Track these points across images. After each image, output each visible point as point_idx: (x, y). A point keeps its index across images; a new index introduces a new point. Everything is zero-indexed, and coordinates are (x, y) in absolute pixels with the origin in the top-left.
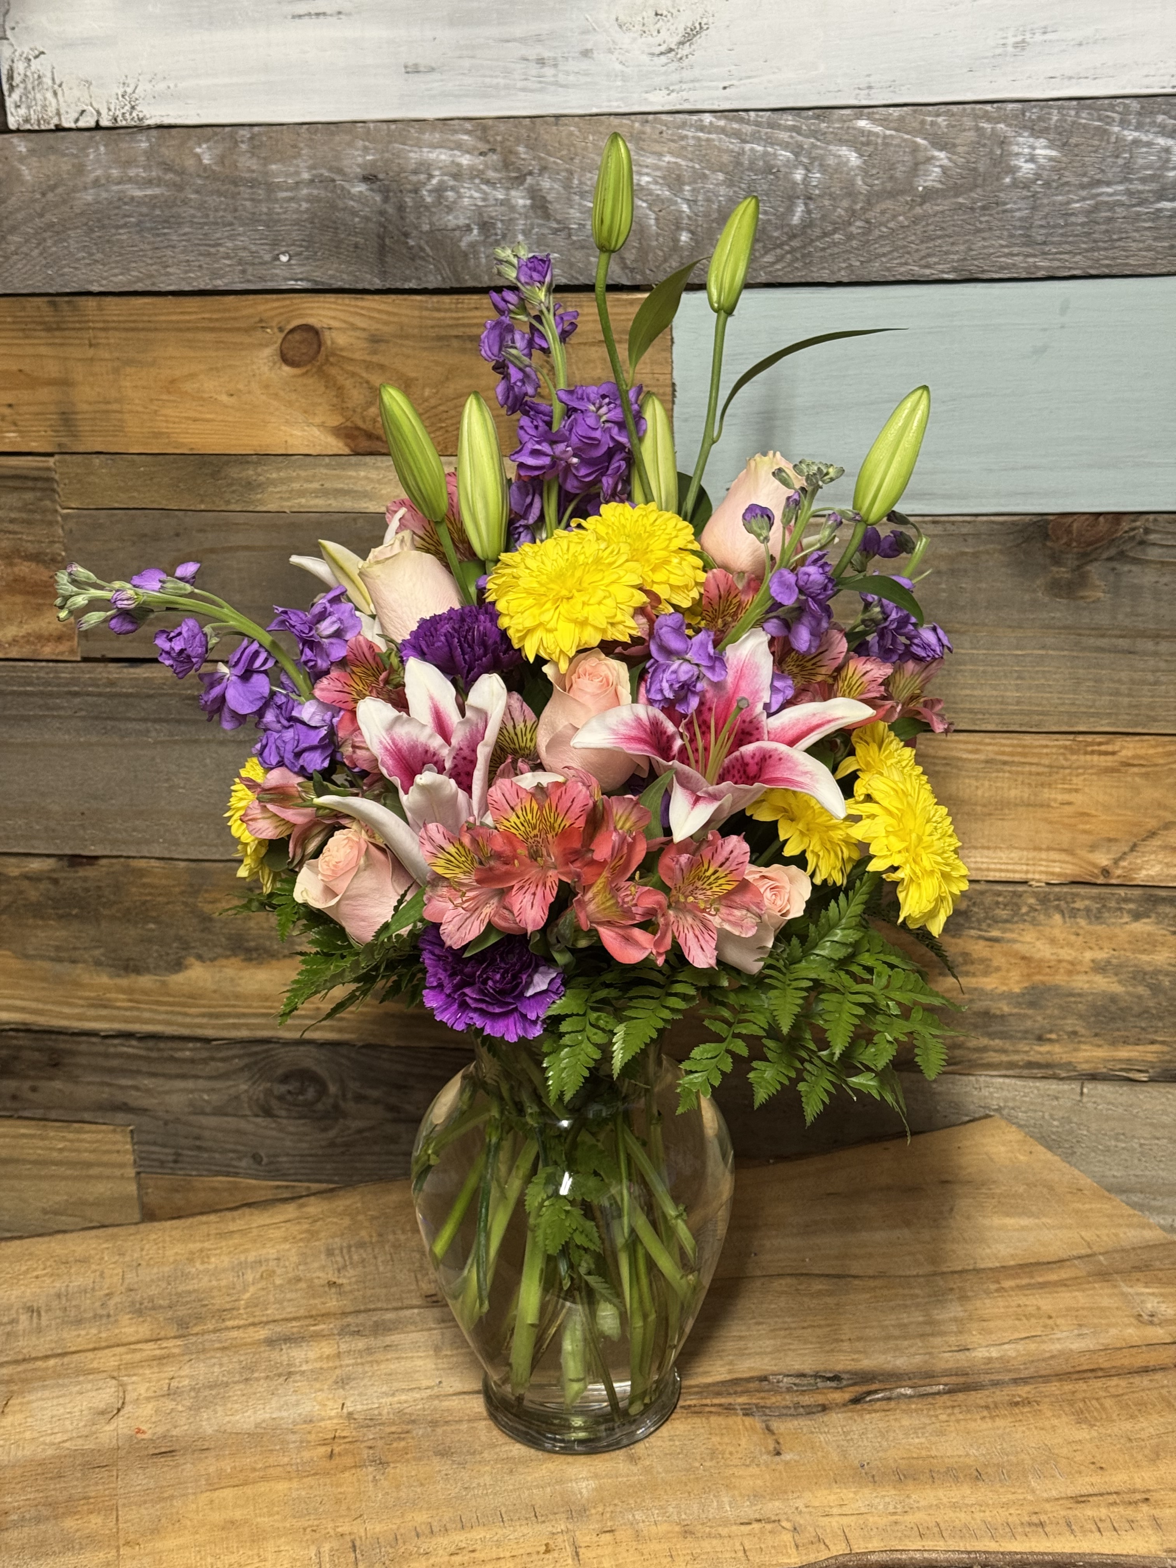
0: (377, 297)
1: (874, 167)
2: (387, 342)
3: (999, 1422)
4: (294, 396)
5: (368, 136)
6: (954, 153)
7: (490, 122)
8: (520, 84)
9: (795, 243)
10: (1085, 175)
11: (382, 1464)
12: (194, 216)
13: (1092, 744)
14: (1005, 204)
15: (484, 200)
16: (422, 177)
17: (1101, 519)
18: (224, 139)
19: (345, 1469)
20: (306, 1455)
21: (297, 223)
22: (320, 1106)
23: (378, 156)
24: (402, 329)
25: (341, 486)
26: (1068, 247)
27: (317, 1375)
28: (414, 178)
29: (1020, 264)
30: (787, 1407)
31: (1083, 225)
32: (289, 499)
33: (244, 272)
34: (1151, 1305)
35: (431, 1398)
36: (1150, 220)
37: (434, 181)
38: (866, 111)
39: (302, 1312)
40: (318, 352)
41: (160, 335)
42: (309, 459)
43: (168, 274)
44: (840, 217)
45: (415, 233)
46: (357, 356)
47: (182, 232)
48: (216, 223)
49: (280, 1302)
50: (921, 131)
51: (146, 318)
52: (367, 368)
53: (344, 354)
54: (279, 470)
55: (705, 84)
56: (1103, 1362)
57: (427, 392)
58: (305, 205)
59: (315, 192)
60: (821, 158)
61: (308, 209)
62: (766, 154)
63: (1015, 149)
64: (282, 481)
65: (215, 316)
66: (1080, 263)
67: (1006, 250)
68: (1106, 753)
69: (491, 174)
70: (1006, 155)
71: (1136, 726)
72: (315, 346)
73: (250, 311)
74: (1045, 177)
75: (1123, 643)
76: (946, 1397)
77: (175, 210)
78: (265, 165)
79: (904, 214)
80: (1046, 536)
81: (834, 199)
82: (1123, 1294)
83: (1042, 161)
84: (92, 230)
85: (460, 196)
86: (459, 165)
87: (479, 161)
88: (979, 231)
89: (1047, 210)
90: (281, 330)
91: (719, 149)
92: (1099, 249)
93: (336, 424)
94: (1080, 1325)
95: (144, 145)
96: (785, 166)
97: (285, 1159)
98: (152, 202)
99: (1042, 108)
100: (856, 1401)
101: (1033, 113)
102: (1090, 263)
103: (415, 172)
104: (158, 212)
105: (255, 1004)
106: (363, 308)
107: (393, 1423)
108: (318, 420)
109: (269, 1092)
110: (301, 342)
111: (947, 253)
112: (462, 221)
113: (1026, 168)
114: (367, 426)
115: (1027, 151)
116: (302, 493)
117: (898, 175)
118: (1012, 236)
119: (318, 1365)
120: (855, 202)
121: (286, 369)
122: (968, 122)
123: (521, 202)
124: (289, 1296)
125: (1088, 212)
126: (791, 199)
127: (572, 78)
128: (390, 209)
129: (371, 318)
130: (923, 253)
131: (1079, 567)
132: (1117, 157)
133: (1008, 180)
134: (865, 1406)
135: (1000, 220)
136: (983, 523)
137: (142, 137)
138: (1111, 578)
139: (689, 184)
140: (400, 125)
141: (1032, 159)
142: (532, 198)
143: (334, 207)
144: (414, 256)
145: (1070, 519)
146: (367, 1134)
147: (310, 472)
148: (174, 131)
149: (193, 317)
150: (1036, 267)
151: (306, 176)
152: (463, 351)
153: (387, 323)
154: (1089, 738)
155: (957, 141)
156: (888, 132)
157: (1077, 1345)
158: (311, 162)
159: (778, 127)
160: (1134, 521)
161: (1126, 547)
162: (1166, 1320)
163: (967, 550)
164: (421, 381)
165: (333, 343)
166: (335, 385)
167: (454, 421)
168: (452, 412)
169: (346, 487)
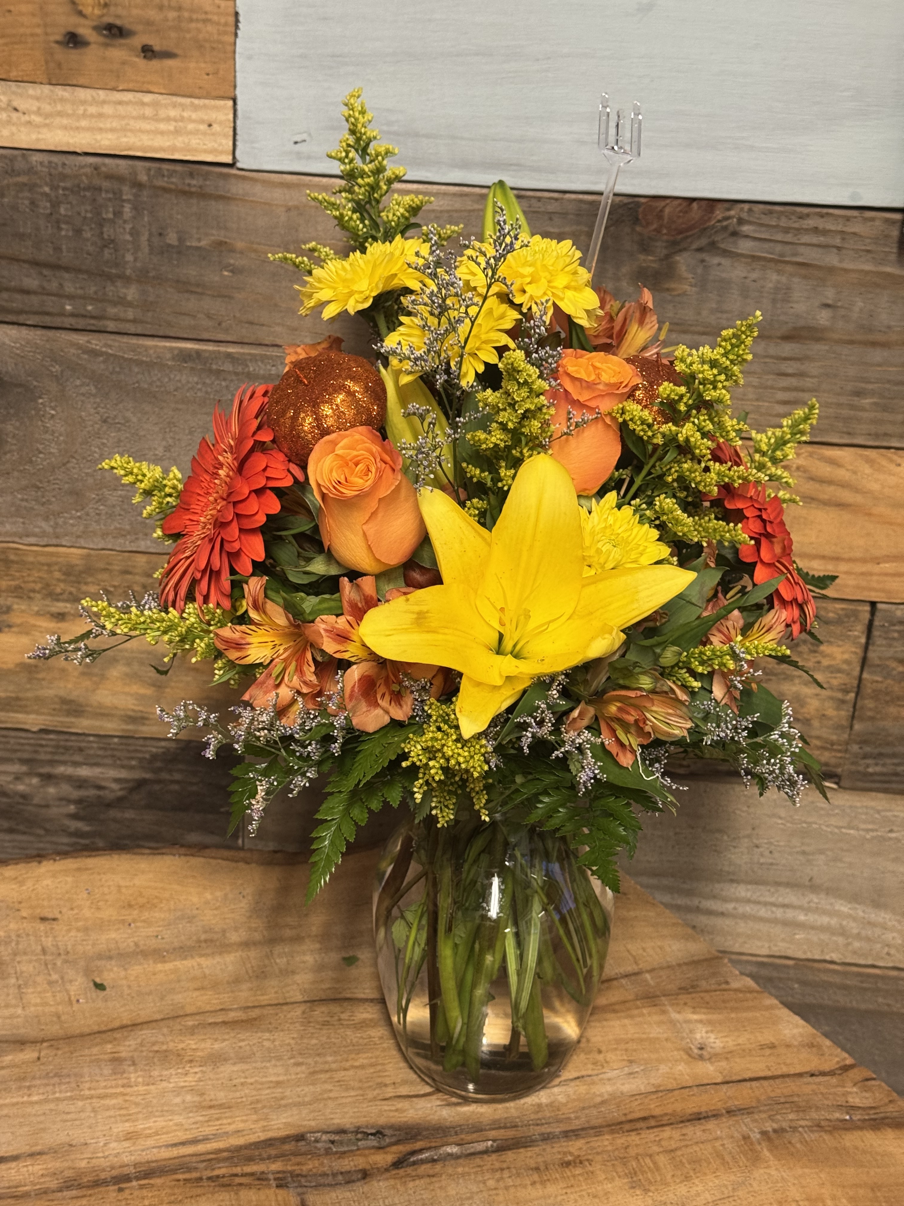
3: (551, 1189)
17: (695, 205)
30: (324, 1175)
34: (701, 1034)
56: (654, 1108)
76: (494, 1156)
80: (636, 221)
82: (673, 1023)
94: (631, 1062)
100: (398, 1164)
131: (667, 257)
134: (409, 1170)
136: (570, 201)
138: (700, 270)
145: (662, 203)
157: (628, 1087)
160: (729, 209)
161: (717, 238)
162: (716, 1055)
163: (552, 230)
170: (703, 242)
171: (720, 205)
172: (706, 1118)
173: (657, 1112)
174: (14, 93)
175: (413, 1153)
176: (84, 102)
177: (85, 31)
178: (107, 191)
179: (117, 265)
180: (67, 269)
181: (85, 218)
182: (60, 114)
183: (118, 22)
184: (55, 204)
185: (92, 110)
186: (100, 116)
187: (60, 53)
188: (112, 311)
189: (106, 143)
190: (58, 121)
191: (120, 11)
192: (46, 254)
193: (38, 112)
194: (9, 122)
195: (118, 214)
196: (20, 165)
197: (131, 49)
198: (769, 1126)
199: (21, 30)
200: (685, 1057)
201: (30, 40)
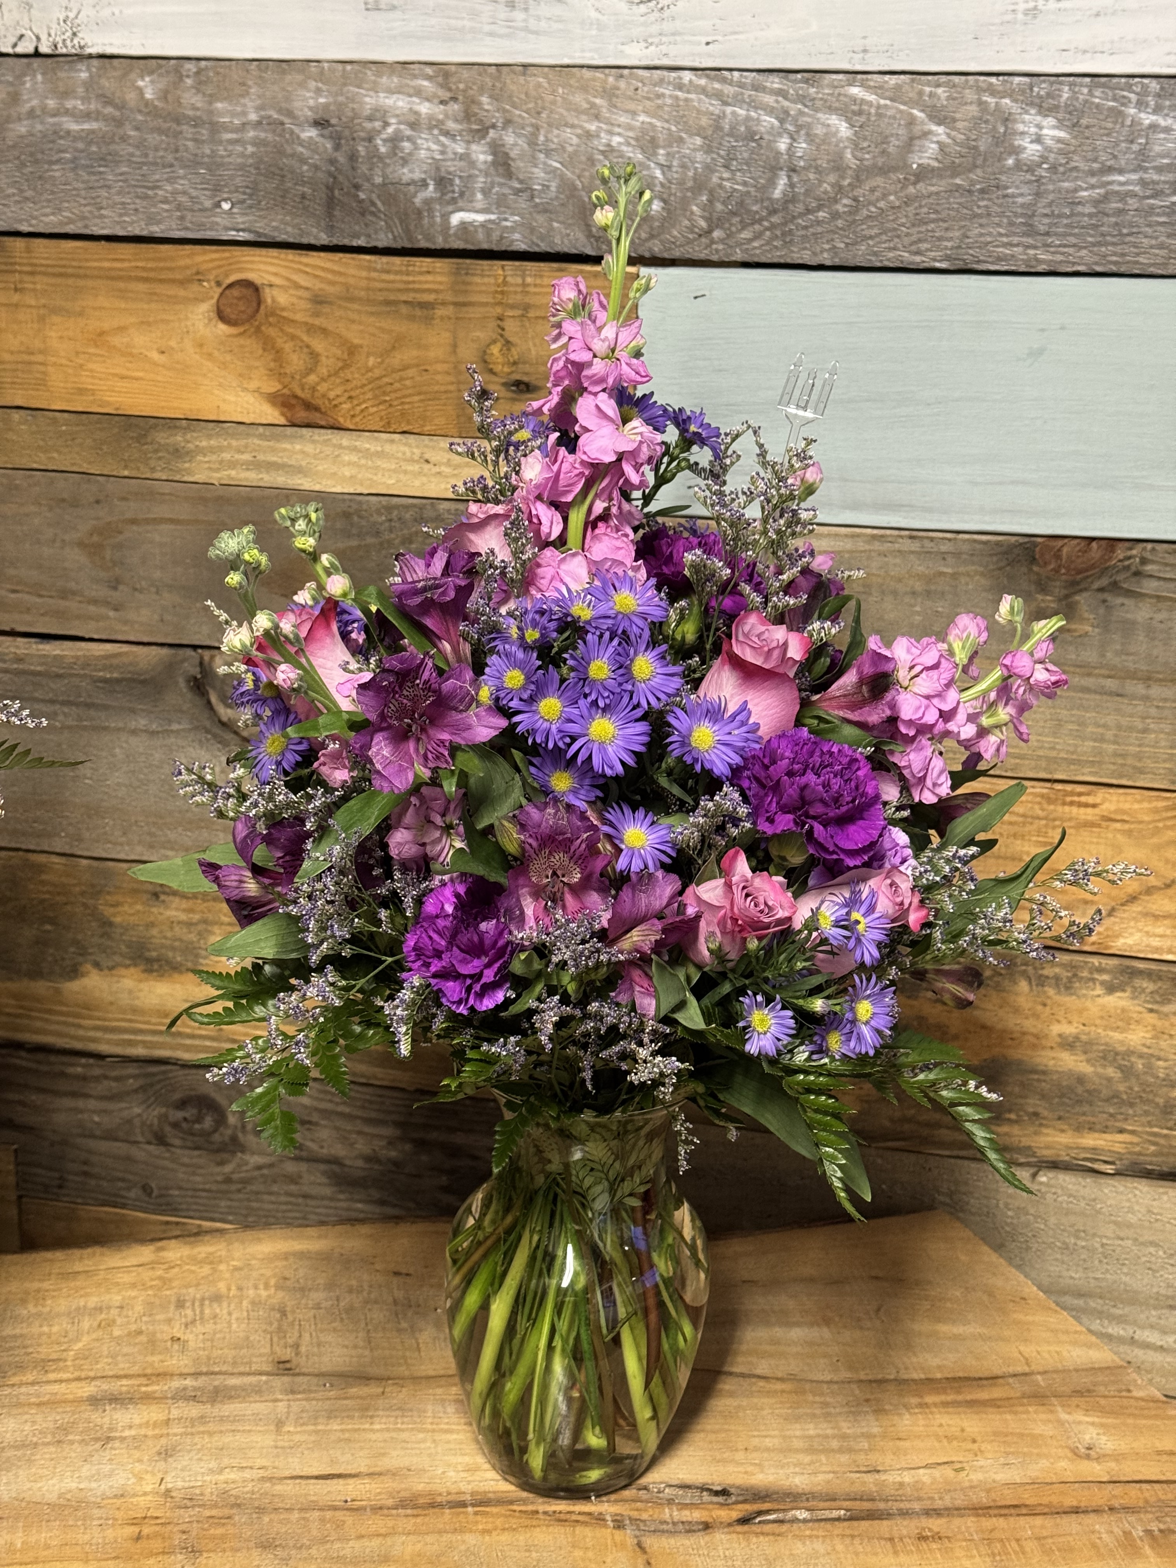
0: (322, 254)
1: (865, 139)
2: (330, 303)
3: (903, 1559)
4: (228, 357)
5: (321, 76)
6: (954, 129)
7: (453, 68)
8: (487, 28)
9: (775, 219)
10: (1095, 160)
11: (194, 1552)
12: (132, 155)
13: (1072, 793)
14: (1007, 188)
15: (443, 153)
16: (377, 124)
17: (1094, 544)
18: (168, 72)
19: (153, 1554)
20: (110, 1534)
21: (242, 167)
22: (216, 1137)
23: (331, 100)
24: (348, 291)
25: (274, 459)
26: (1073, 240)
27: (138, 1442)
28: (368, 125)
29: (1020, 256)
30: (664, 1522)
31: (1090, 215)
32: (218, 470)
33: (182, 218)
36: (1164, 214)
37: (390, 130)
38: (859, 76)
39: (137, 1370)
40: (257, 310)
41: (90, 283)
42: (242, 427)
43: (102, 217)
44: (826, 192)
45: (366, 185)
46: (299, 317)
47: (118, 171)
48: (155, 164)
49: (114, 1356)
50: (918, 102)
51: (74, 264)
52: (308, 331)
53: (285, 314)
54: (209, 437)
55: (687, 38)
56: (1029, 1497)
57: (371, 361)
58: (250, 149)
59: (263, 135)
60: (809, 126)
61: (253, 153)
62: (748, 118)
63: (1021, 127)
64: (212, 450)
65: (150, 265)
66: (1085, 259)
67: (1005, 240)
68: (1086, 805)
69: (451, 125)
70: (1010, 133)
71: (1121, 776)
72: (255, 304)
73: (188, 261)
74: (1051, 160)
75: (1111, 684)
76: (846, 1525)
77: (112, 147)
78: (210, 103)
79: (896, 193)
80: (1033, 560)
81: (820, 173)
82: (1061, 1422)
83: (1049, 142)
84: (23, 165)
85: (417, 148)
86: (417, 113)
87: (438, 111)
88: (976, 216)
89: (1051, 197)
90: (218, 284)
91: (698, 111)
92: (1106, 244)
93: (273, 390)
94: (1007, 1453)
95: (84, 75)
96: (769, 133)
97: (177, 1193)
98: (89, 137)
99: (1052, 84)
100: (743, 1521)
101: (1042, 88)
102: (1096, 259)
103: (370, 119)
104: (94, 148)
105: (154, 1020)
106: (307, 265)
108: (254, 385)
109: (163, 1118)
110: (239, 299)
111: (939, 239)
112: (417, 175)
113: (1032, 150)
114: (305, 395)
115: (1033, 130)
116: (232, 465)
117: (891, 149)
118: (1011, 224)
120: (843, 178)
121: (222, 327)
122: (970, 95)
123: (482, 157)
124: (125, 1350)
125: (1096, 202)
126: (774, 170)
127: (543, 24)
128: (342, 159)
129: (316, 276)
130: (914, 238)
131: (1067, 596)
132: (1132, 142)
133: (1010, 162)
134: (754, 1528)
135: (1000, 206)
136: (965, 541)
137: (82, 66)
138: (1102, 611)
139: (664, 147)
140: (356, 67)
141: (1038, 140)
142: (494, 154)
143: (281, 152)
144: (364, 210)
145: (1060, 543)
146: (265, 1171)
147: (243, 442)
148: (116, 62)
149: (126, 265)
150: (1037, 260)
151: (253, 117)
152: (412, 318)
153: (332, 283)
154: (1069, 787)
155: (958, 116)
156: (882, 102)
157: (1001, 1476)
158: (259, 102)
159: (764, 89)
160: (1131, 549)
161: (1120, 577)
162: (1105, 1455)
163: (945, 570)
164: (366, 349)
165: (274, 301)
166: (273, 348)
167: (398, 394)
168: (397, 385)
169: (280, 461)
170: (1104, 582)
171: (1121, 545)
172: (1085, 1512)
173: (1030, 1501)
174: (426, 446)
175: (760, 1513)
177: (495, 388)
183: (525, 379)
190: (465, 471)
191: (527, 368)
193: (448, 463)
194: (420, 473)
196: (429, 513)
198: (1155, 1526)
199: (436, 388)
200: (1070, 1455)
201: (444, 396)
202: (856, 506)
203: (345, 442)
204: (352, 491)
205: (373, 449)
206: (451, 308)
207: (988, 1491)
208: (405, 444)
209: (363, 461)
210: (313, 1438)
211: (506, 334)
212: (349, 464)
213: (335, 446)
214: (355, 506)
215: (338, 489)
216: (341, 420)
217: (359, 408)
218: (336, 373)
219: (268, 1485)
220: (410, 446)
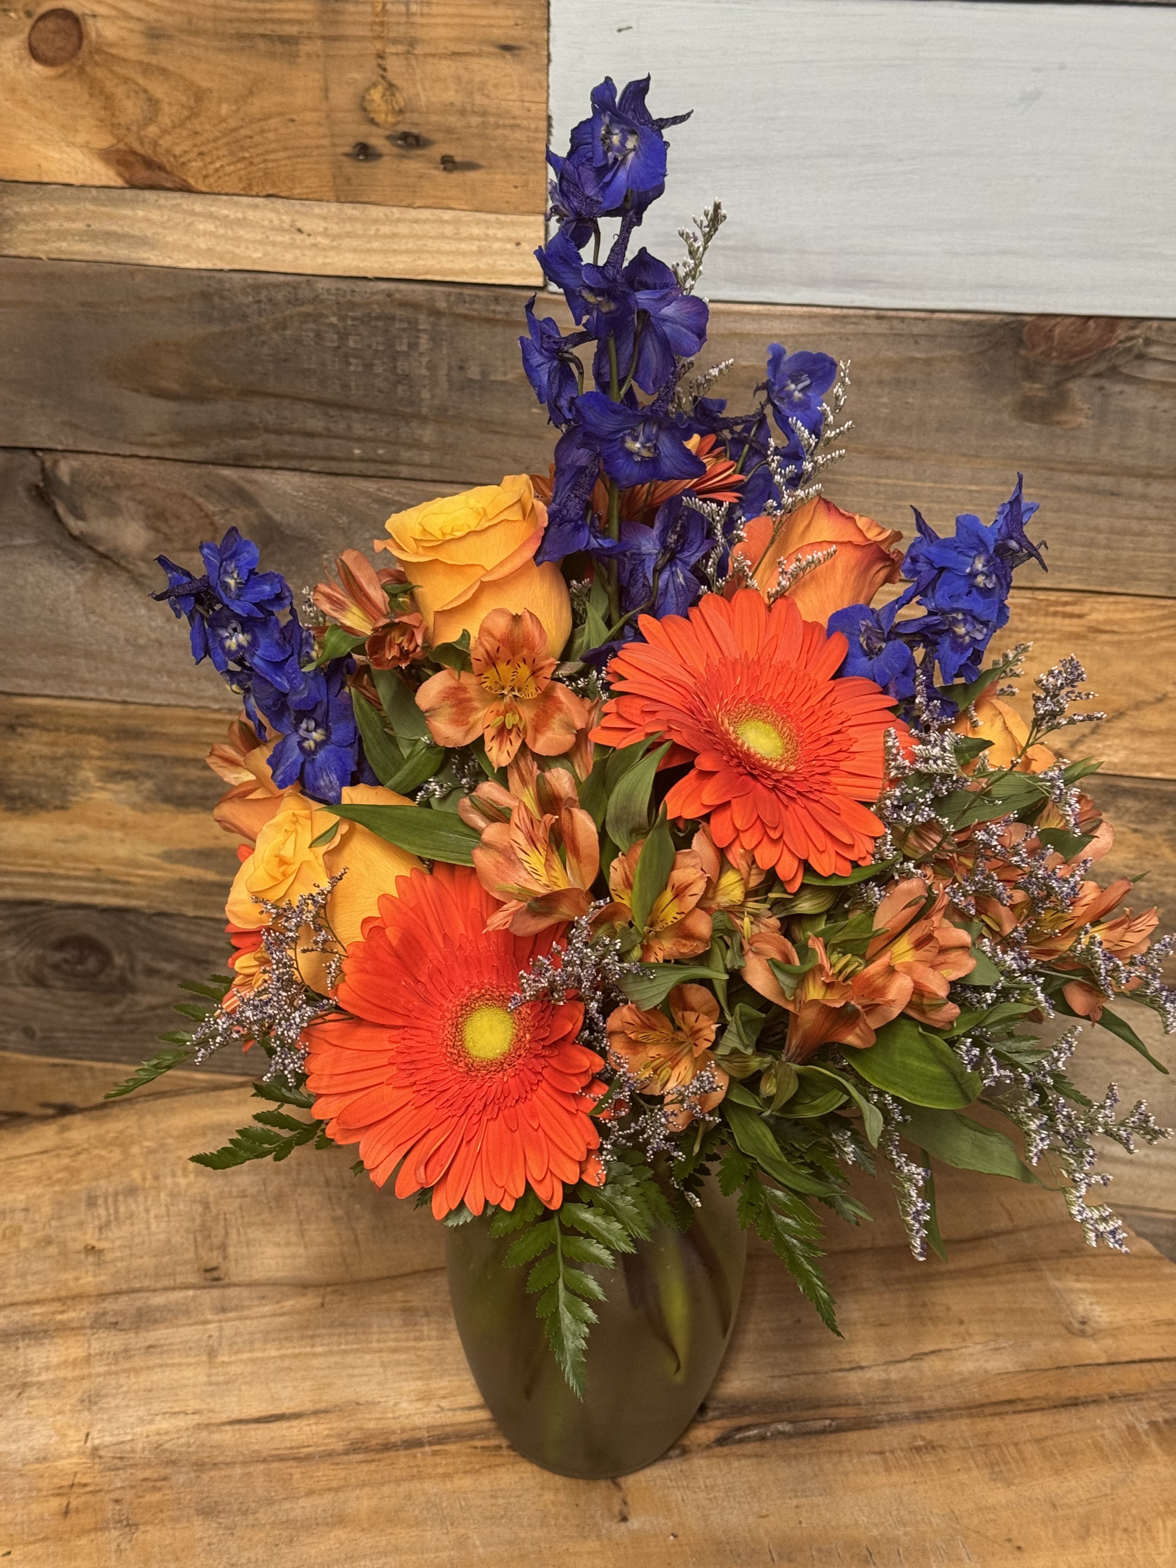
2: (170, 37)
4: (47, 105)
11: (130, 1525)
13: (1057, 603)
17: (1091, 323)
19: (84, 1532)
20: (36, 1509)
22: (102, 978)
24: (190, 22)
25: (114, 228)
27: (58, 1388)
32: (44, 242)
34: (1084, 1306)
35: (198, 1427)
39: (48, 1292)
40: (79, 46)
42: (69, 191)
46: (130, 54)
49: (23, 1275)
52: (143, 72)
53: (114, 51)
54: (31, 202)
56: (1023, 1391)
57: (224, 109)
64: (37, 217)
68: (1072, 616)
71: (1112, 584)
72: (75, 39)
75: (1105, 482)
76: (832, 1437)
80: (1020, 342)
82: (1051, 1291)
90: (29, 14)
93: (105, 145)
94: (997, 1335)
100: (722, 1441)
107: (149, 1465)
108: (80, 138)
109: (41, 960)
110: (55, 33)
114: (145, 150)
116: (62, 235)
119: (62, 1373)
121: (37, 67)
124: (35, 1266)
129: (148, 4)
131: (1058, 384)
134: (735, 1449)
136: (942, 321)
138: (1098, 399)
145: (1052, 322)
147: (72, 208)
152: (272, 55)
154: (1053, 596)
157: (992, 1365)
160: (1133, 328)
161: (1119, 361)
162: (1100, 1331)
163: (918, 355)
164: (216, 94)
165: (99, 35)
166: (101, 92)
167: (260, 150)
168: (258, 139)
169: (119, 230)
170: (1102, 366)
171: (1122, 324)
172: (1085, 1403)
173: (1026, 1394)
174: (297, 212)
175: (739, 1429)
176: (376, 221)
177: (377, 142)
178: (401, 321)
179: (412, 403)
180: (356, 409)
181: (376, 351)
182: (349, 235)
183: (415, 131)
184: (343, 336)
185: (385, 229)
186: (394, 235)
187: (350, 167)
188: (405, 454)
189: (401, 266)
190: (346, 243)
191: (416, 117)
192: (333, 392)
193: (325, 233)
194: (293, 245)
195: (413, 346)
196: (305, 293)
197: (430, 160)
198: (1159, 1416)
199: (306, 142)
200: (1064, 1332)
201: (316, 152)
202: (814, 283)
203: (198, 208)
204: (210, 266)
205: (232, 216)
206: (319, 42)
207: (980, 1385)
208: (273, 210)
209: (221, 231)
210: (248, 1369)
211: (389, 75)
212: (205, 233)
213: (186, 212)
214: (214, 285)
215: (193, 264)
216: (192, 181)
217: (212, 167)
218: (182, 124)
219: (204, 1434)
220: (278, 212)
